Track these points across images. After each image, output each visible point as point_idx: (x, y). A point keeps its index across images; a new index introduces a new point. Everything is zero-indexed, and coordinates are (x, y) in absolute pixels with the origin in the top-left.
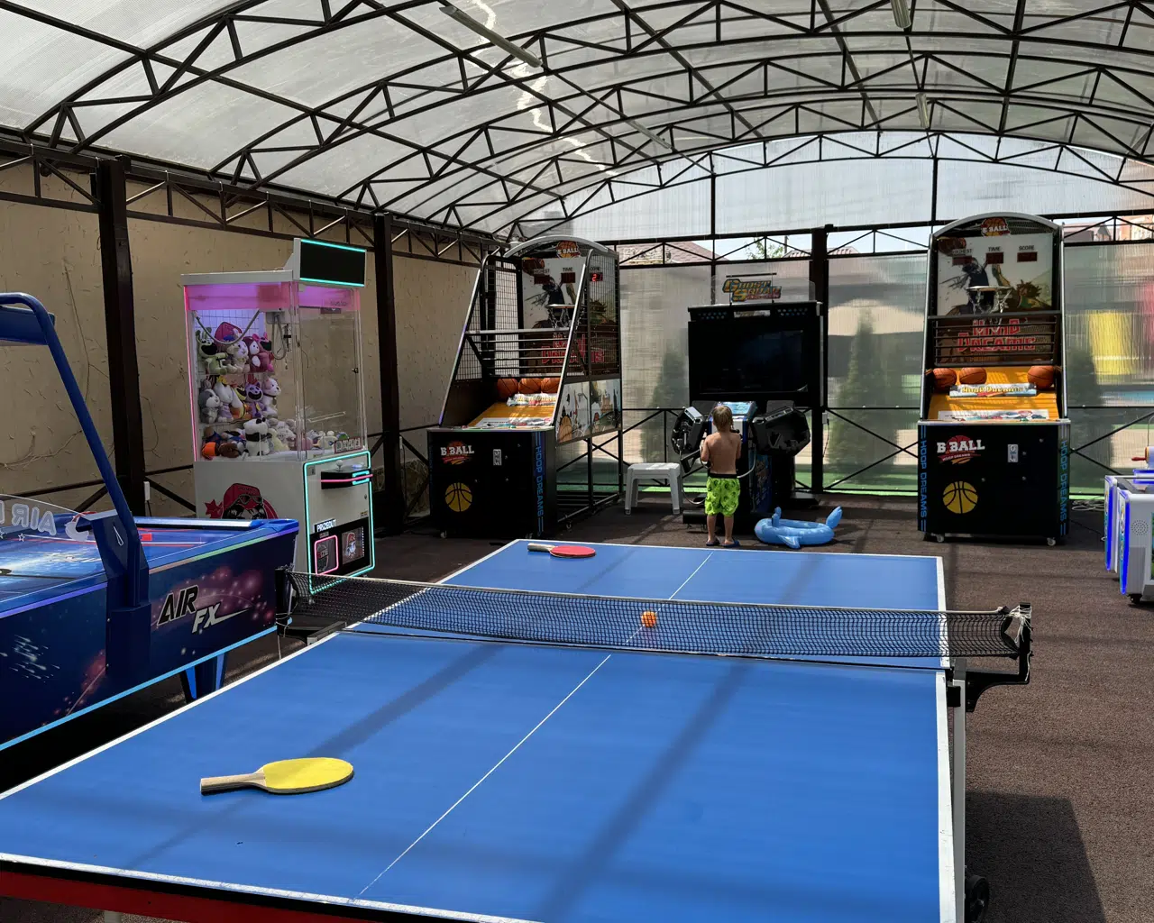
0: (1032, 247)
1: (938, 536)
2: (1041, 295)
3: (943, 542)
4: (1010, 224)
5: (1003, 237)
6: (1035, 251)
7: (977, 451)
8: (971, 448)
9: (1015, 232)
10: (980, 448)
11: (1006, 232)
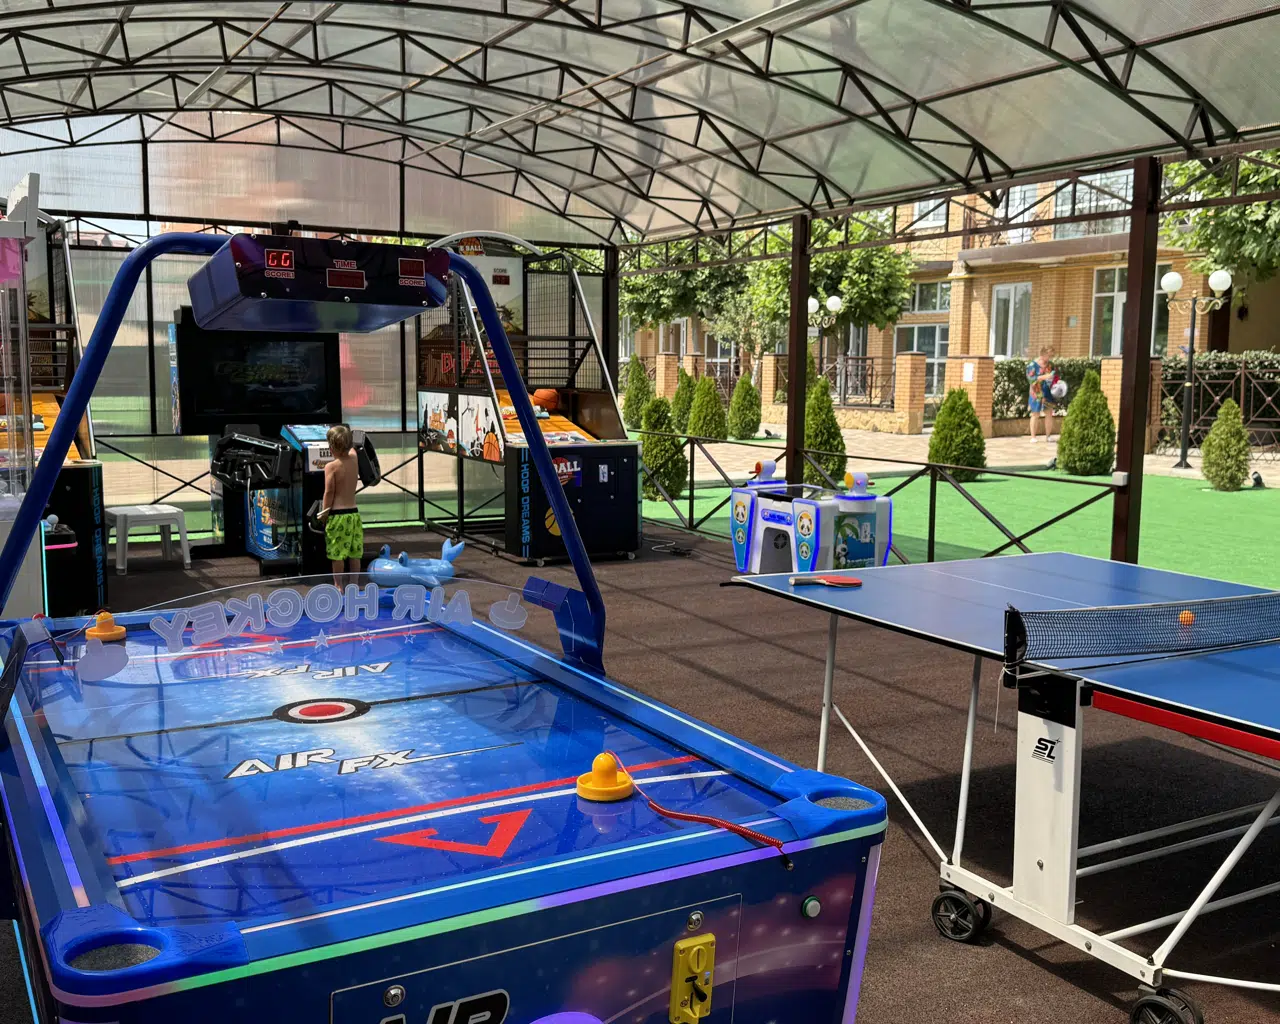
0: (505, 271)
1: (539, 561)
2: (514, 320)
3: (544, 566)
4: (485, 245)
5: (478, 257)
6: (507, 274)
7: (574, 473)
8: (569, 470)
9: (489, 254)
10: (577, 469)
11: (481, 253)
